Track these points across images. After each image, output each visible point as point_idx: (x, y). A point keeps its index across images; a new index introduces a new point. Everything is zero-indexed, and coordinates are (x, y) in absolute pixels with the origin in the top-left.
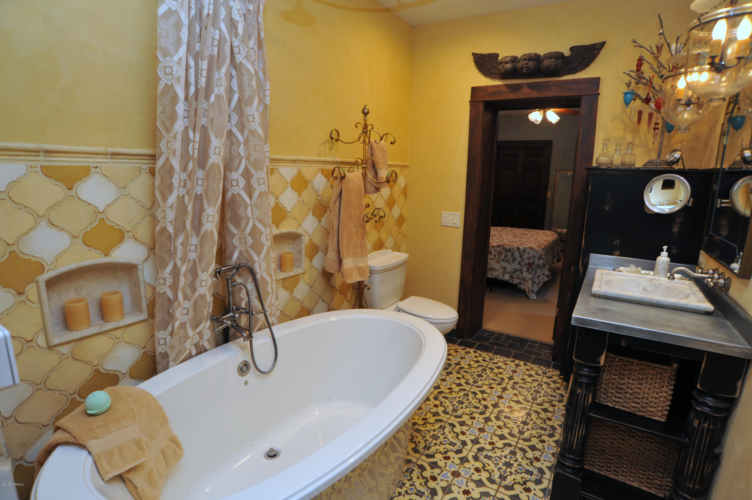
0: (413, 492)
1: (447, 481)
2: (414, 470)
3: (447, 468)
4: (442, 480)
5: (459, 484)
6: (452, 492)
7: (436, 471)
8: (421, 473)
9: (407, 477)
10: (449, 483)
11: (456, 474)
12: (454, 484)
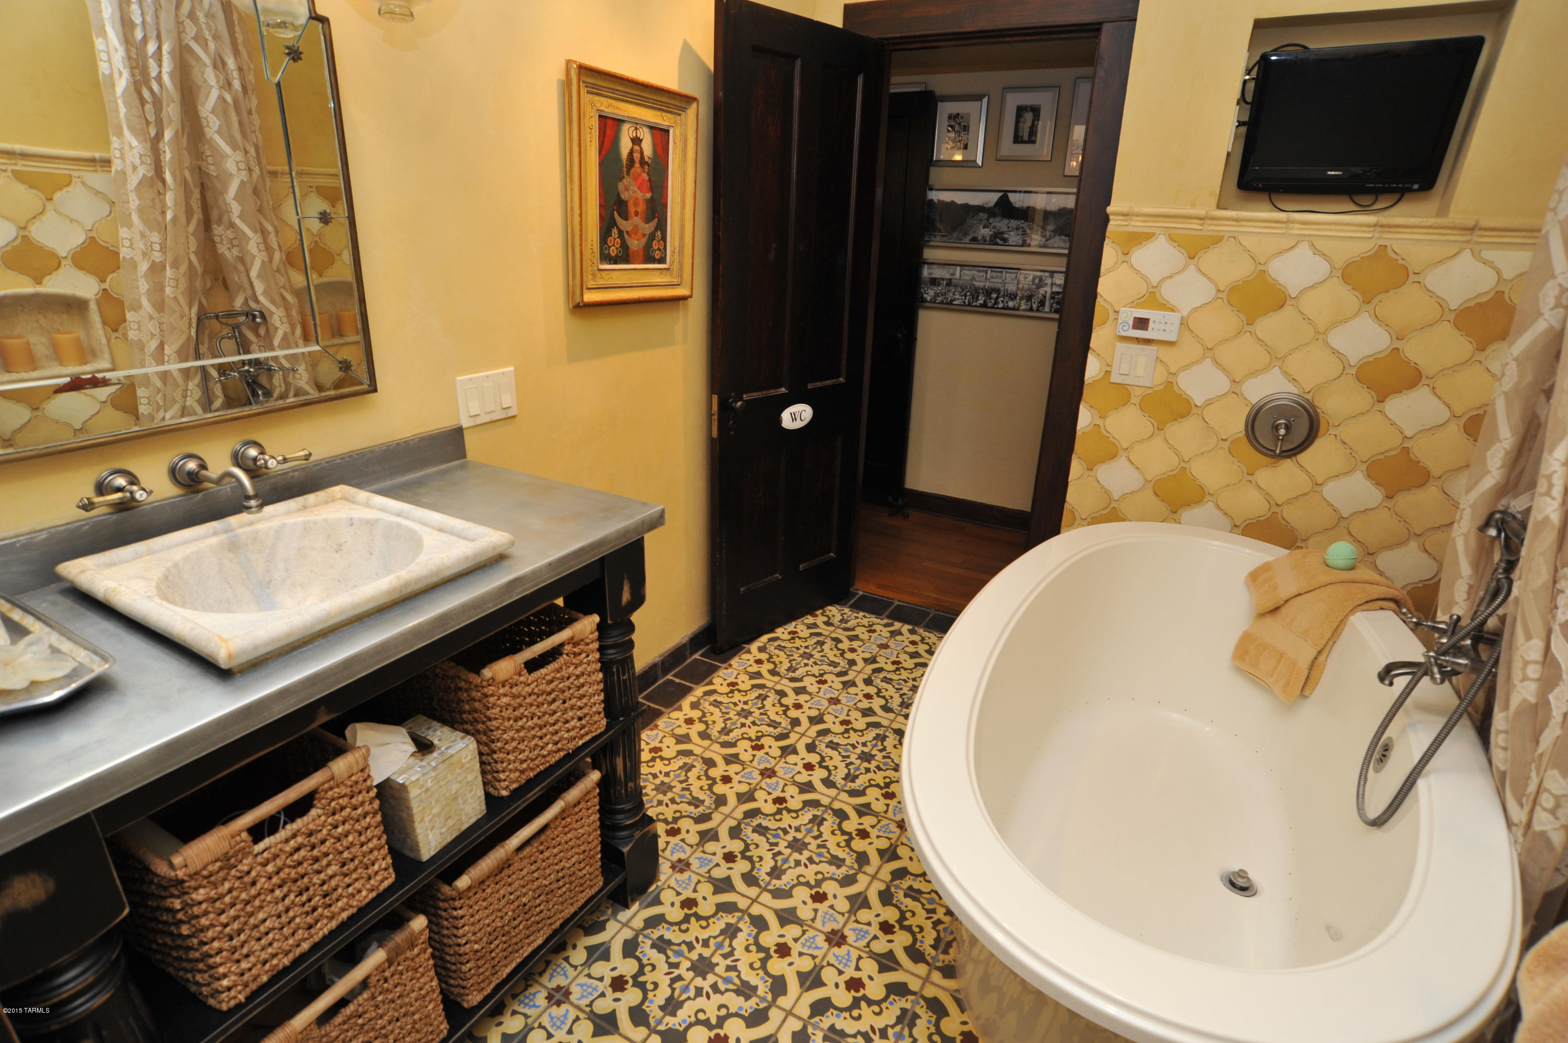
0: (927, 896)
1: (857, 921)
2: (933, 947)
3: (855, 954)
4: (869, 924)
5: (832, 915)
6: (848, 898)
7: (880, 946)
8: (915, 940)
9: (945, 930)
10: (853, 918)
11: (836, 939)
12: (843, 914)
